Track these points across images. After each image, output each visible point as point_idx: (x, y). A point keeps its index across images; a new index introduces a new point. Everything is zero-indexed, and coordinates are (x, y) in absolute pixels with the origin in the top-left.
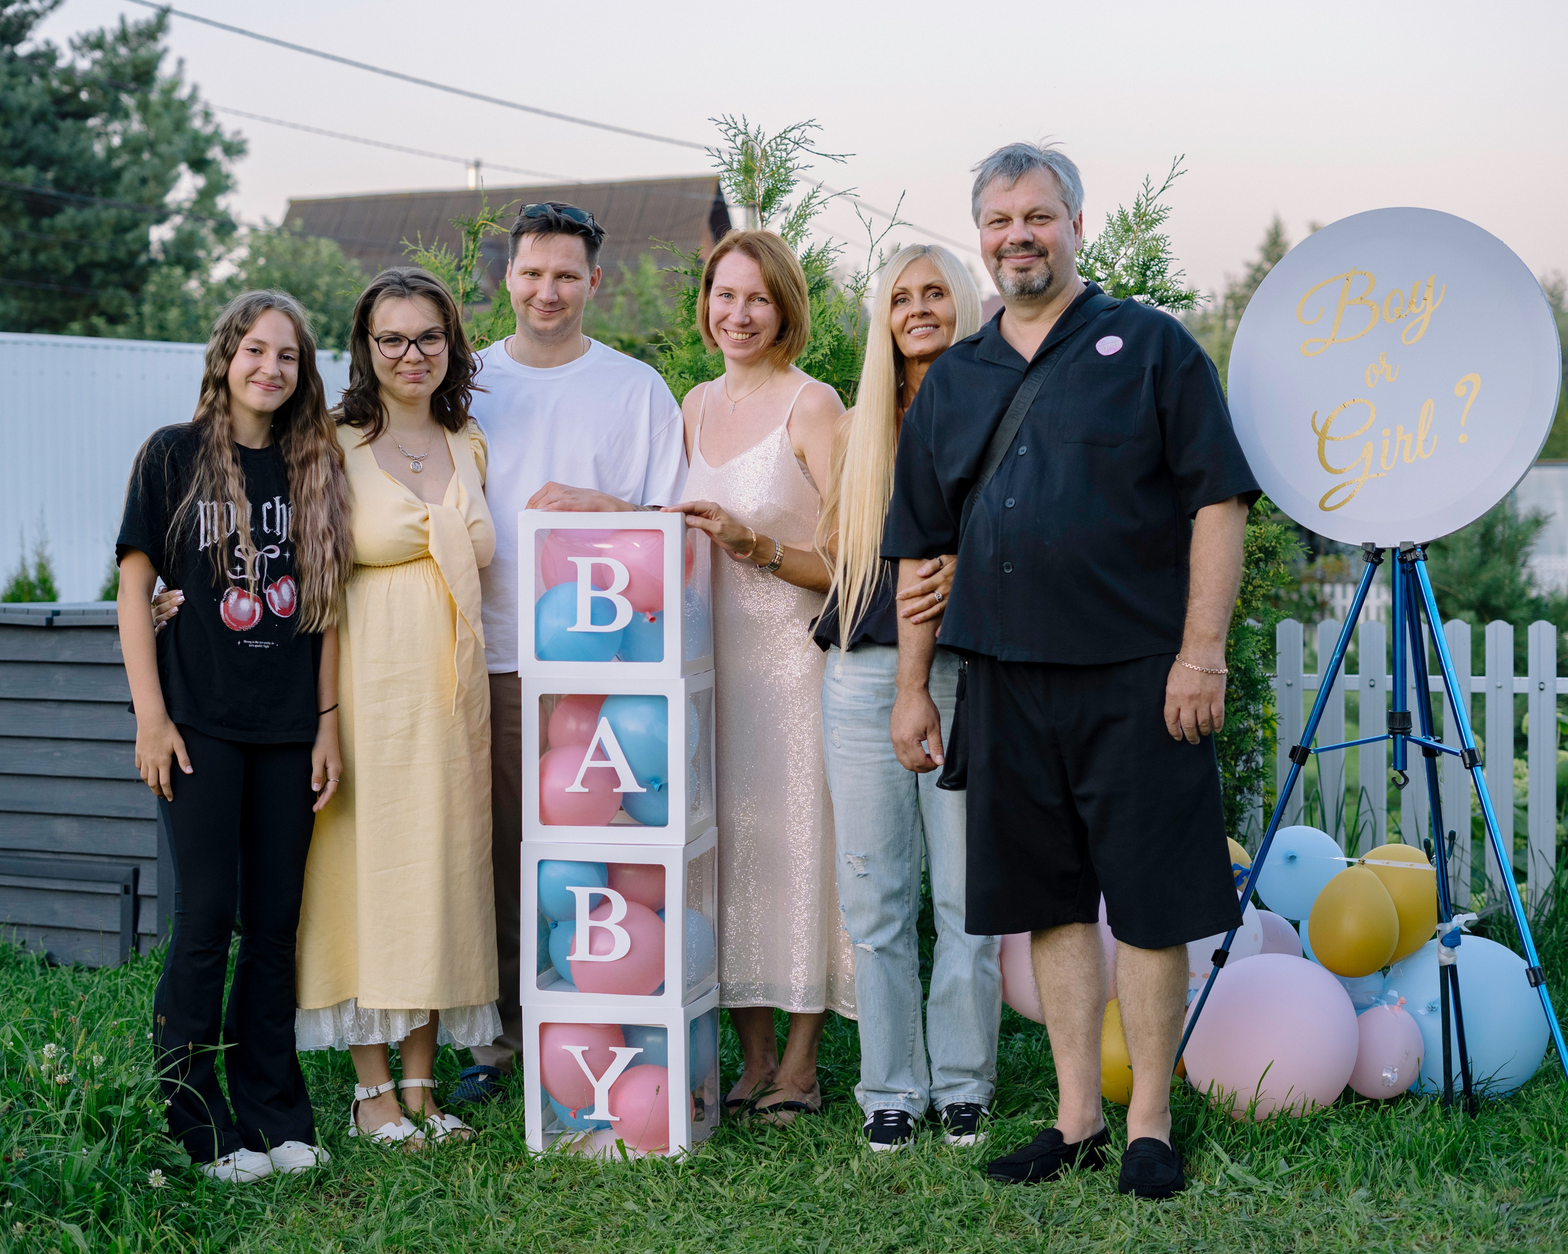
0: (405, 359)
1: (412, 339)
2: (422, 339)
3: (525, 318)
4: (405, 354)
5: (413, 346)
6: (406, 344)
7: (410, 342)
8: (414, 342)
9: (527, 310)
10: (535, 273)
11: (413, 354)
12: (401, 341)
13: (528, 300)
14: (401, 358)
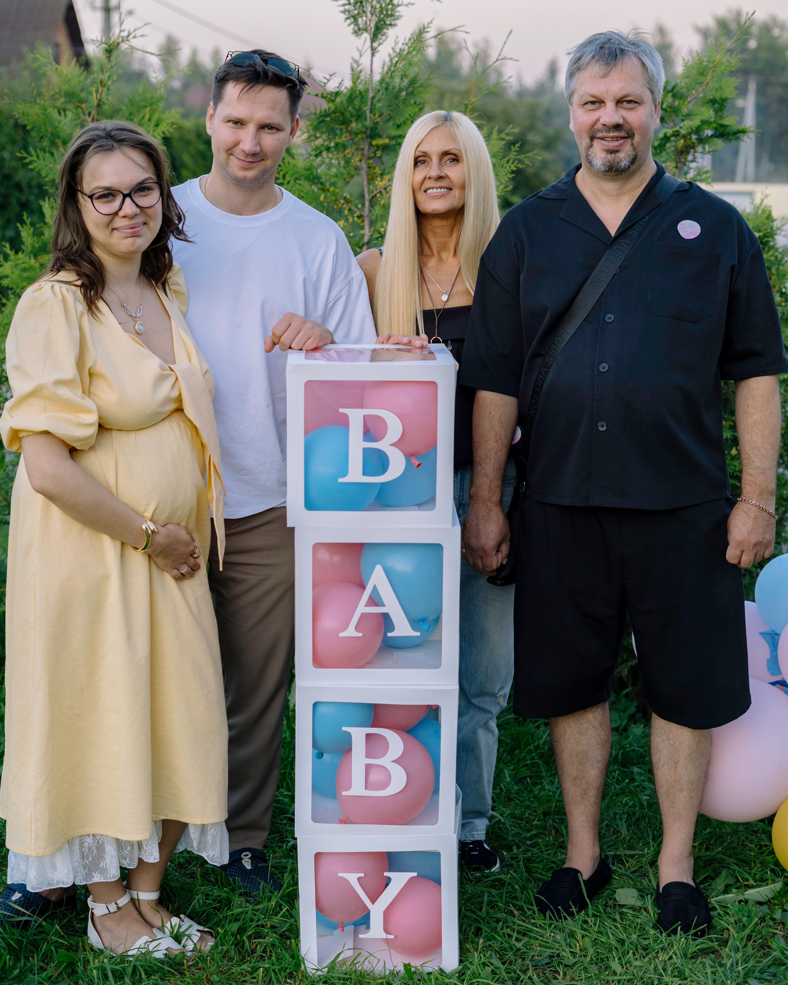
0: (121, 213)
1: (126, 192)
2: (136, 192)
3: (225, 166)
4: (120, 209)
5: (128, 200)
6: (120, 198)
7: (125, 196)
8: (129, 195)
9: (228, 159)
10: (239, 123)
11: (129, 207)
12: (114, 196)
13: (230, 151)
14: (116, 214)
